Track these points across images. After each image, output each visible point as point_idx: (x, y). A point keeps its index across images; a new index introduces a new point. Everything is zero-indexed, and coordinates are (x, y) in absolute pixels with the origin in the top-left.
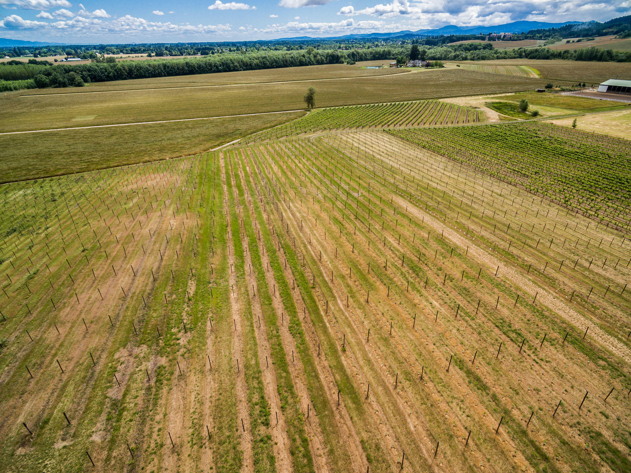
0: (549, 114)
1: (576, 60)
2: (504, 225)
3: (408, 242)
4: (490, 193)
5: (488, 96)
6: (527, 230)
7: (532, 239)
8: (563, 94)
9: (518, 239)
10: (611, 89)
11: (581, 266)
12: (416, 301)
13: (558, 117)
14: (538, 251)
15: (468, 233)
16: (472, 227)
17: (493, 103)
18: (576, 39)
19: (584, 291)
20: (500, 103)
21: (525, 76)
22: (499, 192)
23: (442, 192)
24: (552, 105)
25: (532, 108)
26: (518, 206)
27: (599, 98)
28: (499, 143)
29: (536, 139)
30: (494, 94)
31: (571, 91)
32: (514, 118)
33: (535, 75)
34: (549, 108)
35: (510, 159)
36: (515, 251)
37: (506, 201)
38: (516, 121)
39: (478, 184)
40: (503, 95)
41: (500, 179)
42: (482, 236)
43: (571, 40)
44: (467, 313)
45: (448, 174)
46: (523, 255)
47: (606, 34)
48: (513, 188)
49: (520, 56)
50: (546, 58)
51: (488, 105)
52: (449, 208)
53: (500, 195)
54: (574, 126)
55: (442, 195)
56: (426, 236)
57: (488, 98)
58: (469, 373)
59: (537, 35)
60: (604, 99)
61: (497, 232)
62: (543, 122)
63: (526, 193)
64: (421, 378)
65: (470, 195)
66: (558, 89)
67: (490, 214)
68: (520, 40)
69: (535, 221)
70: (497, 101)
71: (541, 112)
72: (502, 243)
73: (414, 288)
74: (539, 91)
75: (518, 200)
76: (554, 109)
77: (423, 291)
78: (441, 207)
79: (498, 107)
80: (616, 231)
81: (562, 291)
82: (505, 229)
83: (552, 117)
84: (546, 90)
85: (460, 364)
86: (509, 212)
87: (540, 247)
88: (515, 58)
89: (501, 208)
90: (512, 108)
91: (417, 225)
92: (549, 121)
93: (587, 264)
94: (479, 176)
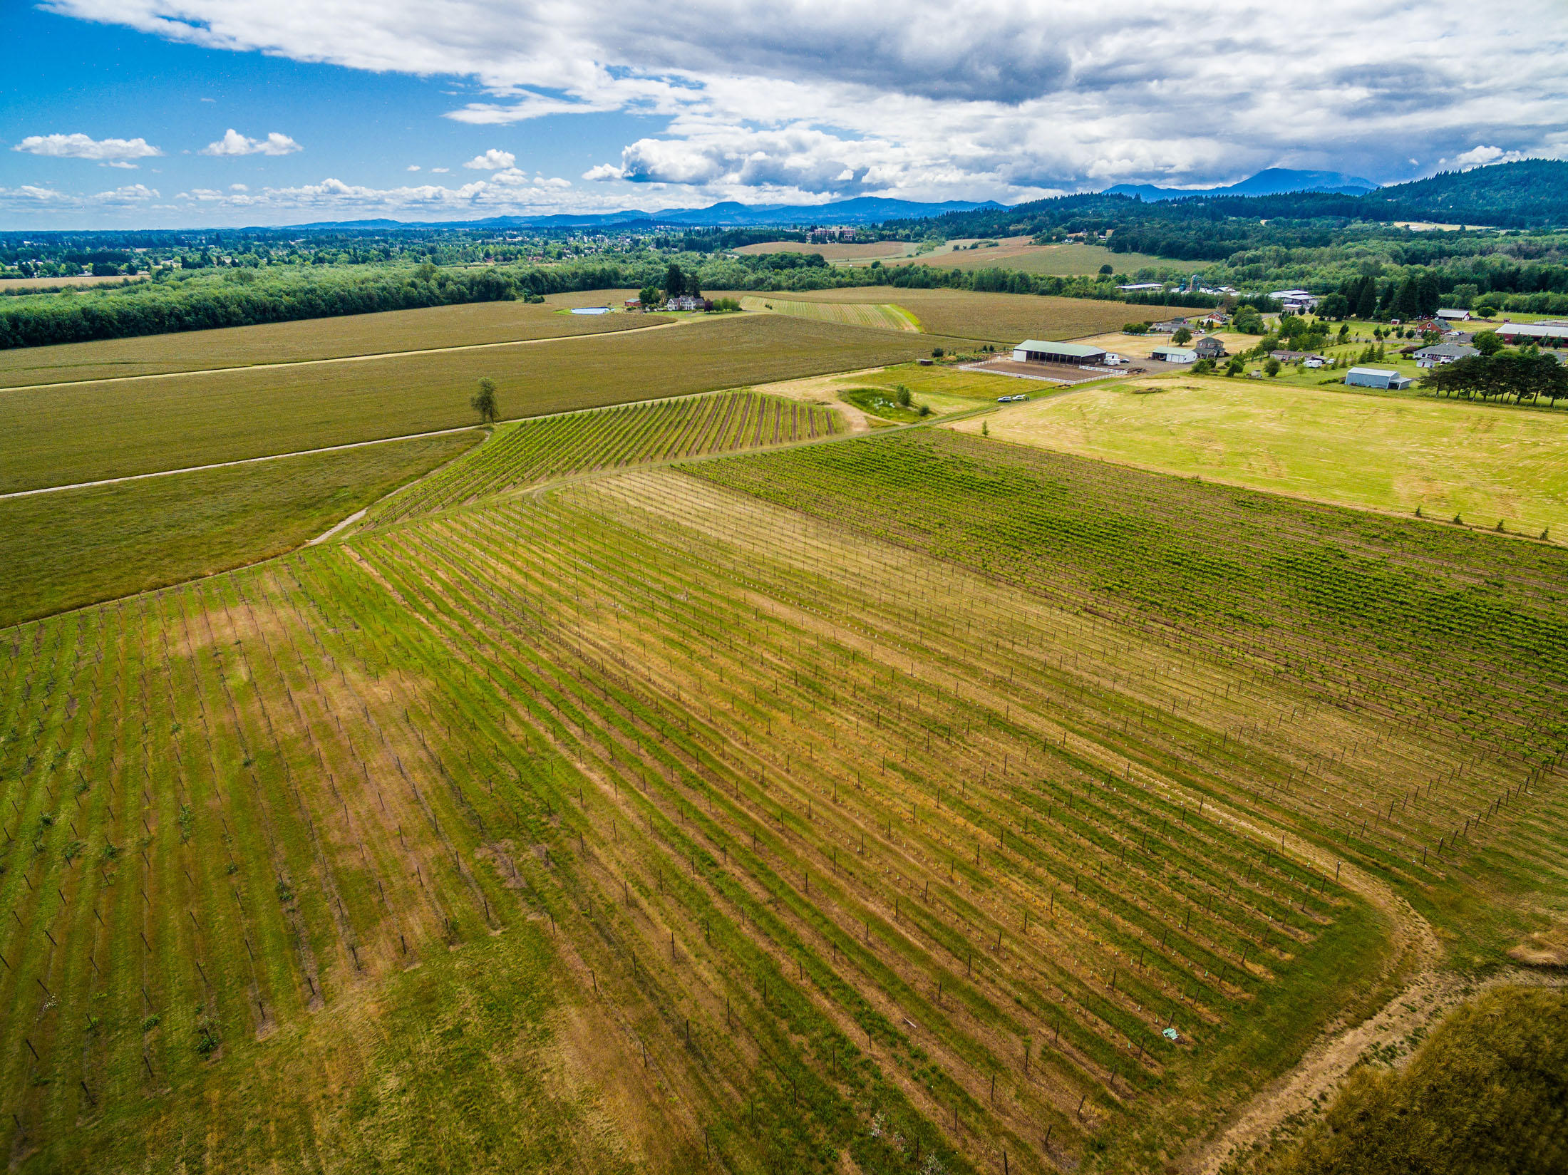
0: (946, 410)
1: (975, 290)
2: (909, 611)
3: (792, 656)
4: (882, 567)
5: (839, 376)
6: (940, 616)
7: (948, 626)
8: (963, 367)
9: (930, 628)
10: (1032, 356)
11: (1003, 648)
12: (829, 720)
13: (960, 416)
14: (955, 639)
15: (867, 629)
16: (871, 620)
17: (852, 391)
18: (969, 242)
19: (1007, 675)
20: (863, 391)
21: (896, 328)
22: (894, 564)
23: (813, 574)
24: (948, 392)
25: (917, 399)
26: (923, 582)
27: (1015, 375)
28: (877, 476)
29: (934, 462)
30: (849, 371)
31: (973, 361)
32: (891, 421)
33: (911, 325)
34: (944, 399)
35: (898, 504)
36: (927, 643)
37: (906, 576)
38: (895, 429)
39: (863, 555)
40: (865, 372)
41: (892, 542)
42: (886, 632)
43: (961, 243)
45: (815, 543)
46: (939, 647)
47: (1014, 234)
48: (913, 554)
49: (880, 282)
50: (925, 285)
51: (842, 396)
52: (832, 599)
53: (897, 569)
54: (986, 433)
55: (815, 580)
57: (840, 380)
58: (904, 772)
59: (900, 231)
60: (1025, 376)
61: (903, 623)
62: (939, 426)
63: (931, 560)
65: (854, 574)
66: (952, 357)
67: (889, 599)
68: (872, 242)
69: (948, 600)
70: (858, 386)
71: (932, 407)
72: (912, 636)
74: (923, 363)
75: (922, 572)
76: (952, 401)
77: (832, 708)
78: (819, 599)
79: (861, 399)
81: (985, 680)
82: (912, 617)
83: (951, 417)
84: (934, 360)
86: (913, 593)
87: (957, 634)
88: (869, 284)
89: (900, 588)
90: (886, 400)
91: (795, 630)
92: (947, 425)
93: (1009, 645)
94: (860, 540)
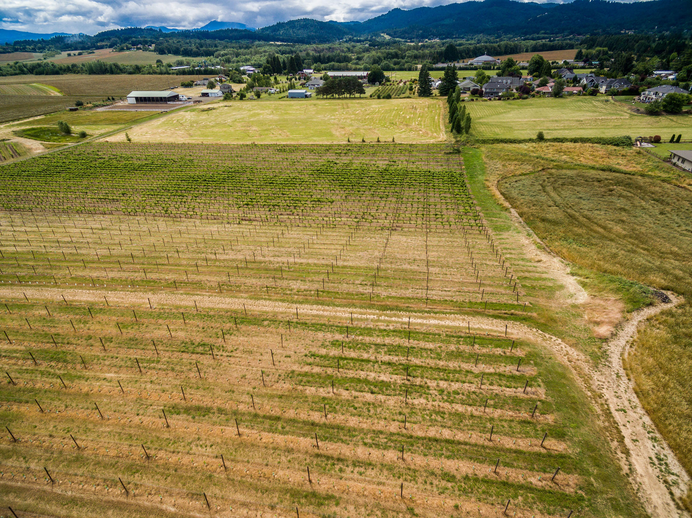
0: (98, 132)
1: (90, 74)
2: (126, 256)
3: (23, 334)
4: (90, 231)
5: (11, 123)
6: (151, 252)
7: (161, 258)
8: (99, 110)
9: (149, 264)
10: (139, 100)
11: (211, 260)
12: (85, 389)
13: (109, 134)
14: (172, 265)
15: (95, 283)
16: (95, 274)
17: (24, 131)
18: (77, 52)
19: (225, 278)
20: (33, 129)
21: (45, 95)
22: (100, 227)
23: (28, 253)
24: (95, 123)
25: (76, 129)
26: (127, 233)
27: (133, 110)
28: (63, 175)
29: (102, 161)
30: (18, 120)
31: (103, 106)
32: (62, 143)
33: (55, 93)
34: (94, 127)
35: (86, 188)
36: (154, 276)
37: (112, 232)
38: (65, 147)
39: (69, 227)
40: (31, 119)
41: (90, 213)
42: (112, 279)
43: (72, 53)
44: (149, 361)
45: (23, 229)
46: (163, 276)
47: (101, 47)
48: (111, 216)
49: (22, 72)
50: (57, 73)
51: (16, 133)
52: (51, 267)
53: (103, 229)
54: (129, 140)
55: (31, 256)
56: (44, 312)
57: (13, 126)
58: (187, 410)
59: (28, 46)
60: (139, 110)
61: (124, 267)
62: (97, 141)
63: (127, 217)
64: (148, 457)
65: (68, 242)
66: (89, 105)
67: (105, 252)
68: (9, 52)
69: (152, 240)
70: (28, 127)
71: (88, 131)
72: (137, 274)
73: (72, 378)
74: (71, 110)
75: (124, 226)
76: (100, 127)
77: (87, 373)
78: (40, 271)
79: (34, 135)
80: (215, 221)
81: (211, 288)
82: (130, 260)
83: (102, 135)
84: (78, 107)
85: (175, 410)
86: (122, 242)
87: (171, 261)
88: (16, 74)
89: (112, 242)
90: (53, 133)
91: (21, 307)
92: (102, 140)
93: (213, 257)
94: (64, 217)
